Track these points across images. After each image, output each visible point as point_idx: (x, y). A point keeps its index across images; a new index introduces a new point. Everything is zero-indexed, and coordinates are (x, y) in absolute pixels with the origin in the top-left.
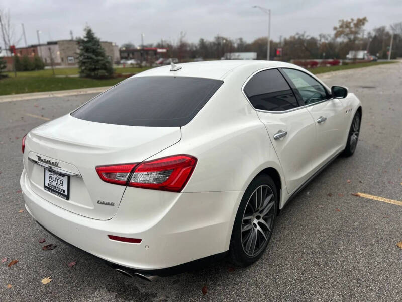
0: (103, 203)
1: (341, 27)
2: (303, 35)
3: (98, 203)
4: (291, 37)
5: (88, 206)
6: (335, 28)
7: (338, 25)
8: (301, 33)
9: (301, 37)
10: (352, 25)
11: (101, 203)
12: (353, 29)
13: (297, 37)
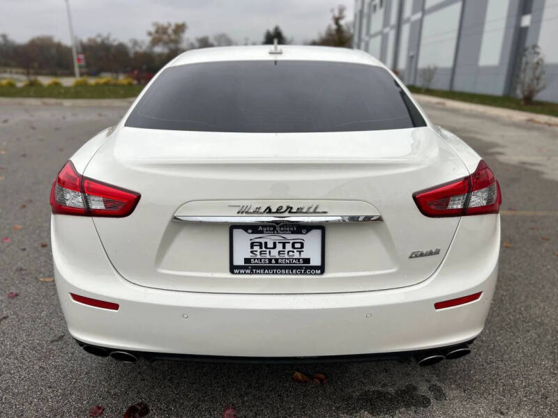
0: (422, 255)
1: (157, 32)
2: (108, 38)
3: (411, 257)
4: (90, 40)
5: (381, 270)
6: (150, 34)
7: (153, 29)
8: (105, 35)
9: (106, 42)
10: (170, 31)
11: (416, 256)
12: (173, 37)
13: (99, 40)
